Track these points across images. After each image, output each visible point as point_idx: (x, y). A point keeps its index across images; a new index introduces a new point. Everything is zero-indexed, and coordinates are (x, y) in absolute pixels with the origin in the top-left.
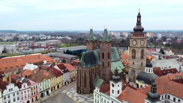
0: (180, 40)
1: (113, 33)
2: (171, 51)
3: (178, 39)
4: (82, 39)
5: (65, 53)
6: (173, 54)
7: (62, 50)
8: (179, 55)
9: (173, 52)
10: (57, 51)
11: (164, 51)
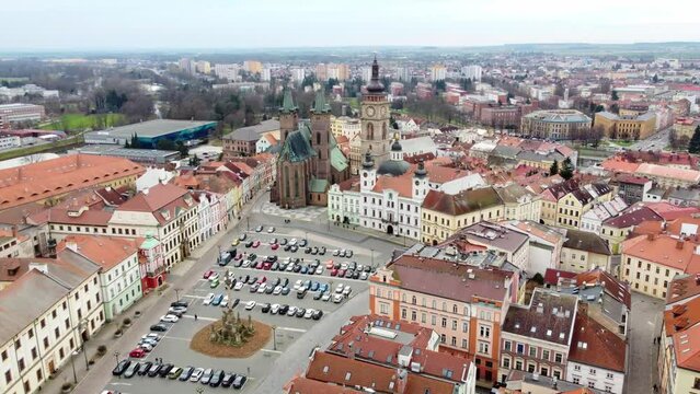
0: (426, 86)
1: (207, 64)
2: (412, 122)
3: (419, 84)
4: (119, 94)
5: (127, 146)
6: (417, 128)
7: (109, 137)
8: (430, 130)
9: (416, 122)
10: (87, 141)
11: (398, 122)
